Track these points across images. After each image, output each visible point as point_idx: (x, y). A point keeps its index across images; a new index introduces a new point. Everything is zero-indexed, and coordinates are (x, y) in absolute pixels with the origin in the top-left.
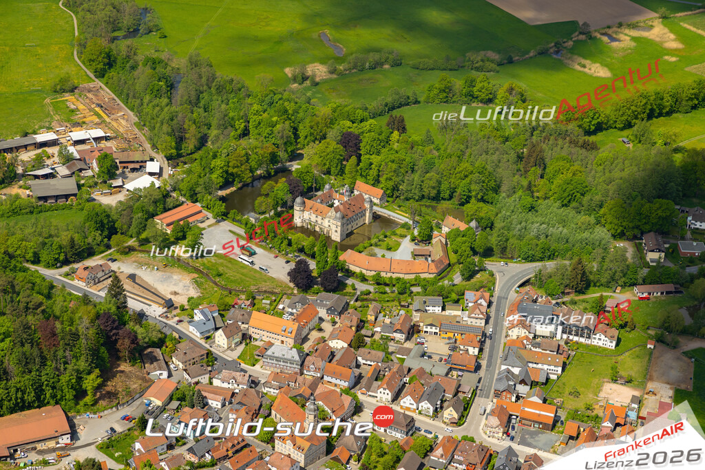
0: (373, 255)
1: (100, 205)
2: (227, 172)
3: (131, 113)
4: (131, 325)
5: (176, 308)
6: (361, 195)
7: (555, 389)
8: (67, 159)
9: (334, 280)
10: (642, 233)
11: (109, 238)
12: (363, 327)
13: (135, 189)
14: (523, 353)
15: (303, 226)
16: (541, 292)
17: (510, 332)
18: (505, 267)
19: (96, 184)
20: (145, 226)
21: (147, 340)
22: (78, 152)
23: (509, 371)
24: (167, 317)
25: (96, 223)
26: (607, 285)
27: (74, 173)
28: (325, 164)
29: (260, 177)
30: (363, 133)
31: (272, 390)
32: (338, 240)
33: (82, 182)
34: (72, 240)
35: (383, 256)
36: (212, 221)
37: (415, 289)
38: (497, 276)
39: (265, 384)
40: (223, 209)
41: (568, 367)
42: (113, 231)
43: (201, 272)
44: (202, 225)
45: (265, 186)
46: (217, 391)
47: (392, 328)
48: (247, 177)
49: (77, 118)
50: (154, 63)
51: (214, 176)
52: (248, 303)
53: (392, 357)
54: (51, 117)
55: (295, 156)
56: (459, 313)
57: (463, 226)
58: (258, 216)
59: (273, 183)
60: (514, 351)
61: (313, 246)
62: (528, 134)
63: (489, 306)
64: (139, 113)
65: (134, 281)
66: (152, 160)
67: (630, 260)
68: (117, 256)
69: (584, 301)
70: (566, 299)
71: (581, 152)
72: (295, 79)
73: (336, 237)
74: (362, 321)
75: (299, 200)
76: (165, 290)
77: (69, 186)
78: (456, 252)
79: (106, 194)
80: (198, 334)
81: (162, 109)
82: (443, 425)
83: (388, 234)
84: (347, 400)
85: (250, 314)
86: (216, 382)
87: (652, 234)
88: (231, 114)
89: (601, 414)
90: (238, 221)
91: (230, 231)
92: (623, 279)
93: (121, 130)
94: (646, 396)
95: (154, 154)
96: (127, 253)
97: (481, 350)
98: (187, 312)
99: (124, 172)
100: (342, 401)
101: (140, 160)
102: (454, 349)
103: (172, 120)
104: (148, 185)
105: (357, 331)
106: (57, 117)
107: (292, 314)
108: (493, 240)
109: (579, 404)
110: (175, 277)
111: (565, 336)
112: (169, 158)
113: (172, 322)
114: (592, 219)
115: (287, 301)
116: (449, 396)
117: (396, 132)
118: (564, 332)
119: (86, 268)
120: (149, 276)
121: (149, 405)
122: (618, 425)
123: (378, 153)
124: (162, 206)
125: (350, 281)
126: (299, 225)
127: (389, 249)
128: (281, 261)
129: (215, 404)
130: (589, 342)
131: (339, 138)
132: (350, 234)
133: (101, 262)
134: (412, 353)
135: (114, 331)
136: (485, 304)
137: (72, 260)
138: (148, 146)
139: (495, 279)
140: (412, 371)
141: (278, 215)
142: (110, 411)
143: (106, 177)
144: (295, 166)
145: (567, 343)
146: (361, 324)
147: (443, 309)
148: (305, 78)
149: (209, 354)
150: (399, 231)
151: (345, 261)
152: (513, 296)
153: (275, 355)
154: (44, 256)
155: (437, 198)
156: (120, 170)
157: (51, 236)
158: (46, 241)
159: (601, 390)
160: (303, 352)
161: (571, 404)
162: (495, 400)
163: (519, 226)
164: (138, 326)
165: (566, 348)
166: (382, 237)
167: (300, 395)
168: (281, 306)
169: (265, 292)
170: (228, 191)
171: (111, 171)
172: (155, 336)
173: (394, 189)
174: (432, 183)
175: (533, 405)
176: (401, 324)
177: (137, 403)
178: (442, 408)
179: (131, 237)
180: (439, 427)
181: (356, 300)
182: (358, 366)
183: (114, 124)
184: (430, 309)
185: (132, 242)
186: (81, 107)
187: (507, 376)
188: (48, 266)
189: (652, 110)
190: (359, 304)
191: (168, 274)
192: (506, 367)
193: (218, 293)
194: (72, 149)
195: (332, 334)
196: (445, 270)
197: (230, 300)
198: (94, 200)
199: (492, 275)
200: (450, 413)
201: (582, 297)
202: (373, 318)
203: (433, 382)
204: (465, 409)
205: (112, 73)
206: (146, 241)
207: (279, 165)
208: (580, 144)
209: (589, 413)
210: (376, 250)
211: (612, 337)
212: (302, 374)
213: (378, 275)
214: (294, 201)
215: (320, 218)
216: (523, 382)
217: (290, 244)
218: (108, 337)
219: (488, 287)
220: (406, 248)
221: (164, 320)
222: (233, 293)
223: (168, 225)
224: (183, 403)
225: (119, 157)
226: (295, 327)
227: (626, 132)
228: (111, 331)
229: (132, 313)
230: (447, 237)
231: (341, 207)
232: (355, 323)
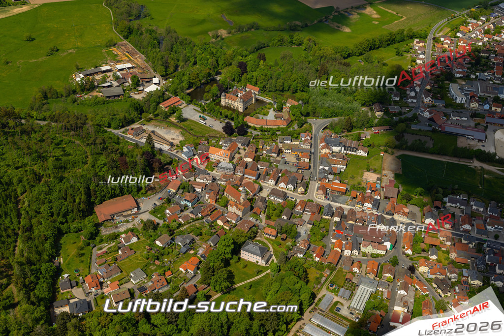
0: (258, 118)
1: (135, 99)
2: (189, 82)
3: (143, 56)
4: (158, 156)
5: (175, 146)
6: (250, 91)
7: (344, 176)
8: (117, 78)
9: (243, 130)
10: (373, 104)
11: (141, 114)
12: (257, 151)
13: (150, 92)
14: (329, 160)
15: (225, 106)
16: (333, 131)
17: (322, 151)
18: (316, 121)
19: (131, 89)
20: (157, 108)
21: (165, 162)
22: (121, 74)
23: (324, 169)
24: (171, 150)
25: (134, 108)
26: (360, 128)
27: (121, 84)
28: (232, 77)
29: (204, 84)
30: (247, 62)
31: (222, 182)
32: (242, 111)
33: (125, 88)
34: (125, 116)
35: (262, 118)
36: (185, 105)
37: (278, 133)
38: (313, 125)
39: (220, 180)
40: (190, 99)
41: (348, 165)
42: (142, 112)
43: (183, 129)
44: (181, 107)
45: (206, 88)
46: (199, 184)
47: (270, 151)
48: (198, 84)
49: (119, 58)
50: (151, 32)
51: (184, 84)
52: (206, 142)
53: (272, 164)
54: (107, 58)
55: (218, 73)
56: (298, 143)
57: (296, 103)
58: (205, 102)
59: (210, 86)
60: (324, 160)
61: (232, 115)
62: (319, 60)
63: (311, 139)
64: (147, 56)
65: (154, 134)
66: (155, 77)
67: (370, 116)
68: (145, 122)
69: (351, 135)
70: (344, 134)
71: (343, 67)
72: (213, 37)
73: (241, 110)
74: (257, 148)
75: (223, 94)
76: (168, 137)
77: (119, 91)
78: (294, 115)
79: (136, 94)
80: (186, 158)
81: (157, 54)
82: (298, 195)
83: (263, 108)
84: (257, 186)
85: (209, 148)
86: (198, 180)
87: (377, 103)
88: (188, 55)
89: (365, 186)
90: (197, 105)
91: (194, 109)
92: (368, 125)
93: (139, 63)
94: (383, 177)
95: (155, 75)
96: (149, 121)
97: (310, 160)
98: (180, 147)
99: (143, 83)
100: (254, 186)
101: (149, 77)
102: (298, 159)
103: (162, 58)
104: (155, 89)
105: (256, 153)
106: (109, 58)
107: (226, 146)
108: (310, 109)
109: (355, 182)
110: (172, 131)
111: (345, 152)
112: (162, 76)
113: (174, 152)
114: (351, 98)
115: (223, 141)
116: (299, 181)
117: (262, 61)
118: (345, 150)
119: (132, 129)
120: (160, 131)
121: (170, 192)
122: (373, 191)
123: (255, 71)
124: (162, 99)
125: (249, 130)
126: (223, 105)
127: (264, 115)
128: (218, 122)
129: (199, 190)
130: (355, 154)
131: (238, 64)
132: (247, 108)
133: (138, 126)
134: (281, 163)
135: (151, 160)
136: (309, 138)
137: (125, 125)
138: (152, 70)
139: (312, 127)
140: (282, 171)
141: (214, 101)
142: (153, 196)
143: (135, 86)
144: (218, 78)
145: (346, 154)
146: (257, 150)
147: (291, 141)
148: (218, 37)
149: (193, 167)
150: (268, 106)
151: (246, 121)
152: (321, 134)
153: (223, 166)
154: (113, 125)
155: (283, 91)
156: (141, 82)
157: (114, 115)
158: (113, 117)
159: (363, 175)
160: (234, 165)
161: (352, 182)
162: (319, 182)
163: (320, 103)
164: (161, 156)
165: (346, 157)
166: (261, 109)
167: (236, 185)
168: (221, 143)
169: (213, 136)
170: (190, 90)
171: (137, 83)
172: (168, 160)
173: (263, 87)
174: (281, 84)
175: (336, 184)
176: (275, 149)
177: (164, 191)
178: (297, 187)
179: (151, 113)
180: (296, 195)
181: (253, 139)
182: (258, 169)
183: (135, 60)
184: (286, 142)
185: (151, 116)
186: (119, 53)
187: (324, 172)
188: (115, 129)
189: (371, 47)
190: (254, 140)
191: (169, 130)
192: (323, 167)
193: (192, 138)
194: (118, 73)
195: (245, 155)
196: (290, 123)
197: (198, 141)
198: (131, 97)
199: (310, 125)
200: (301, 189)
201: (350, 133)
202: (262, 147)
203: (292, 176)
204: (307, 187)
205: (131, 37)
206: (157, 115)
207: (212, 77)
208: (343, 64)
209: (359, 186)
210: (259, 115)
211: (365, 152)
212: (234, 174)
213: (262, 127)
214: (221, 95)
215: (233, 102)
216: (330, 174)
217: (221, 114)
218: (149, 162)
219: (309, 130)
220: (272, 115)
221: (170, 152)
222: (199, 137)
223: (166, 107)
224: (184, 190)
225: (140, 77)
226: (229, 153)
227: (361, 57)
228: (150, 159)
229: (157, 150)
230: (290, 108)
231: (242, 97)
232: (254, 150)
